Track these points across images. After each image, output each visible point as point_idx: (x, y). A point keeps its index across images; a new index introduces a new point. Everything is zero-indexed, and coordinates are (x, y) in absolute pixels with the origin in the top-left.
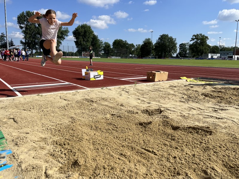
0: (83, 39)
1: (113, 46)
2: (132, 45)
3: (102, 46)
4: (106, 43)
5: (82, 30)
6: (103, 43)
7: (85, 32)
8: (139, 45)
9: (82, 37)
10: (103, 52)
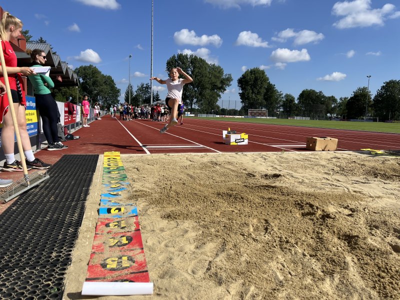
0: (252, 90)
1: (300, 100)
2: (333, 99)
3: (280, 101)
4: (287, 96)
5: (251, 78)
6: (283, 96)
7: (256, 79)
8: (345, 98)
9: (251, 87)
10: (282, 110)
